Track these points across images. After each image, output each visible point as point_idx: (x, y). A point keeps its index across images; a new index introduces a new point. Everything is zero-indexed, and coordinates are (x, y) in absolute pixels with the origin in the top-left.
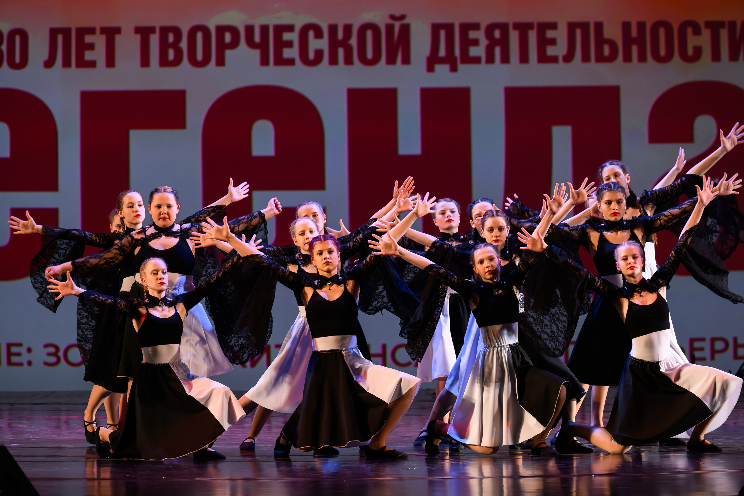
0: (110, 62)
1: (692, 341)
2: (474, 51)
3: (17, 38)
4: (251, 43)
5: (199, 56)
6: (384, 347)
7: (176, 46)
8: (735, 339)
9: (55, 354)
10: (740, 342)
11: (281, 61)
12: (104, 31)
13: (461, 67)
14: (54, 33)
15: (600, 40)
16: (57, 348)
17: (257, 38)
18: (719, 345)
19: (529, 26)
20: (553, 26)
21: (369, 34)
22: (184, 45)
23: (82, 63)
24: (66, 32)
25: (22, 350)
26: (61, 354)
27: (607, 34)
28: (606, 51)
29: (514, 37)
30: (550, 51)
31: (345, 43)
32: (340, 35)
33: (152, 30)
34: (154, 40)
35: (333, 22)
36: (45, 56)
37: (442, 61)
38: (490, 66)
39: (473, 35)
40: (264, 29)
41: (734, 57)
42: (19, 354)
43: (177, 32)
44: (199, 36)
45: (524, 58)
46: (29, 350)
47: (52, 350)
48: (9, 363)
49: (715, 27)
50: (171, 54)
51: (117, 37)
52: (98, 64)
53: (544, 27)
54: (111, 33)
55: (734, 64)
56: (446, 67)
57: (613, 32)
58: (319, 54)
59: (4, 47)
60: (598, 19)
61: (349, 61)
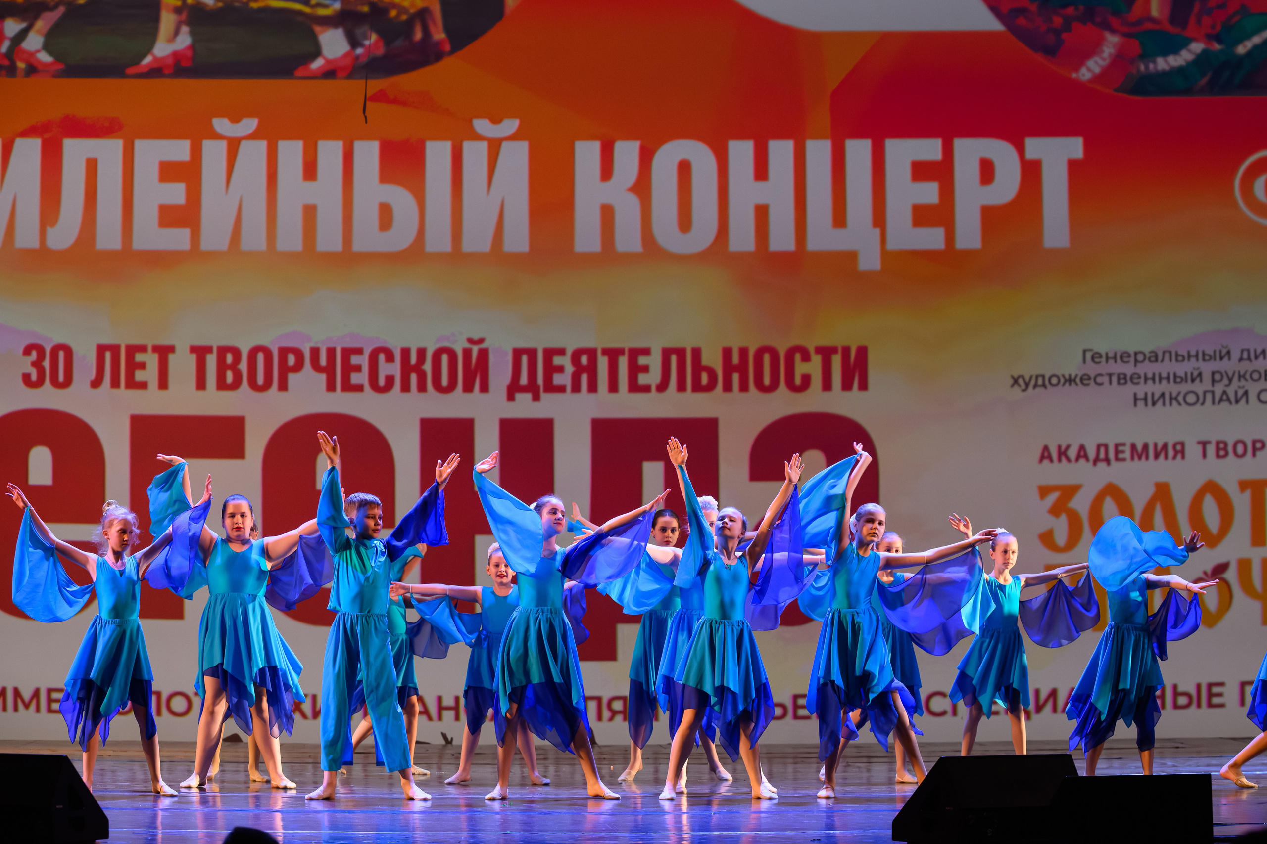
0: (163, 384)
1: (795, 697)
2: (558, 379)
3: (61, 354)
4: (316, 367)
5: (260, 380)
7: (234, 367)
11: (348, 387)
12: (157, 349)
13: (544, 396)
14: (101, 349)
15: (698, 368)
17: (323, 362)
19: (620, 352)
20: (646, 352)
21: (445, 358)
22: (243, 366)
23: (132, 384)
24: (115, 349)
27: (705, 361)
28: (705, 379)
29: (603, 363)
30: (643, 379)
31: (418, 369)
32: (413, 360)
33: (209, 349)
34: (211, 361)
35: (405, 345)
36: (93, 375)
37: (523, 389)
38: (576, 396)
39: (557, 361)
40: (331, 352)
41: (847, 386)
43: (236, 352)
44: (260, 357)
45: (613, 387)
49: (826, 353)
50: (229, 377)
51: (171, 357)
52: (150, 385)
53: (635, 353)
54: (164, 352)
55: (847, 394)
56: (528, 396)
57: (712, 359)
58: (390, 380)
59: (46, 364)
60: (696, 344)
61: (422, 388)
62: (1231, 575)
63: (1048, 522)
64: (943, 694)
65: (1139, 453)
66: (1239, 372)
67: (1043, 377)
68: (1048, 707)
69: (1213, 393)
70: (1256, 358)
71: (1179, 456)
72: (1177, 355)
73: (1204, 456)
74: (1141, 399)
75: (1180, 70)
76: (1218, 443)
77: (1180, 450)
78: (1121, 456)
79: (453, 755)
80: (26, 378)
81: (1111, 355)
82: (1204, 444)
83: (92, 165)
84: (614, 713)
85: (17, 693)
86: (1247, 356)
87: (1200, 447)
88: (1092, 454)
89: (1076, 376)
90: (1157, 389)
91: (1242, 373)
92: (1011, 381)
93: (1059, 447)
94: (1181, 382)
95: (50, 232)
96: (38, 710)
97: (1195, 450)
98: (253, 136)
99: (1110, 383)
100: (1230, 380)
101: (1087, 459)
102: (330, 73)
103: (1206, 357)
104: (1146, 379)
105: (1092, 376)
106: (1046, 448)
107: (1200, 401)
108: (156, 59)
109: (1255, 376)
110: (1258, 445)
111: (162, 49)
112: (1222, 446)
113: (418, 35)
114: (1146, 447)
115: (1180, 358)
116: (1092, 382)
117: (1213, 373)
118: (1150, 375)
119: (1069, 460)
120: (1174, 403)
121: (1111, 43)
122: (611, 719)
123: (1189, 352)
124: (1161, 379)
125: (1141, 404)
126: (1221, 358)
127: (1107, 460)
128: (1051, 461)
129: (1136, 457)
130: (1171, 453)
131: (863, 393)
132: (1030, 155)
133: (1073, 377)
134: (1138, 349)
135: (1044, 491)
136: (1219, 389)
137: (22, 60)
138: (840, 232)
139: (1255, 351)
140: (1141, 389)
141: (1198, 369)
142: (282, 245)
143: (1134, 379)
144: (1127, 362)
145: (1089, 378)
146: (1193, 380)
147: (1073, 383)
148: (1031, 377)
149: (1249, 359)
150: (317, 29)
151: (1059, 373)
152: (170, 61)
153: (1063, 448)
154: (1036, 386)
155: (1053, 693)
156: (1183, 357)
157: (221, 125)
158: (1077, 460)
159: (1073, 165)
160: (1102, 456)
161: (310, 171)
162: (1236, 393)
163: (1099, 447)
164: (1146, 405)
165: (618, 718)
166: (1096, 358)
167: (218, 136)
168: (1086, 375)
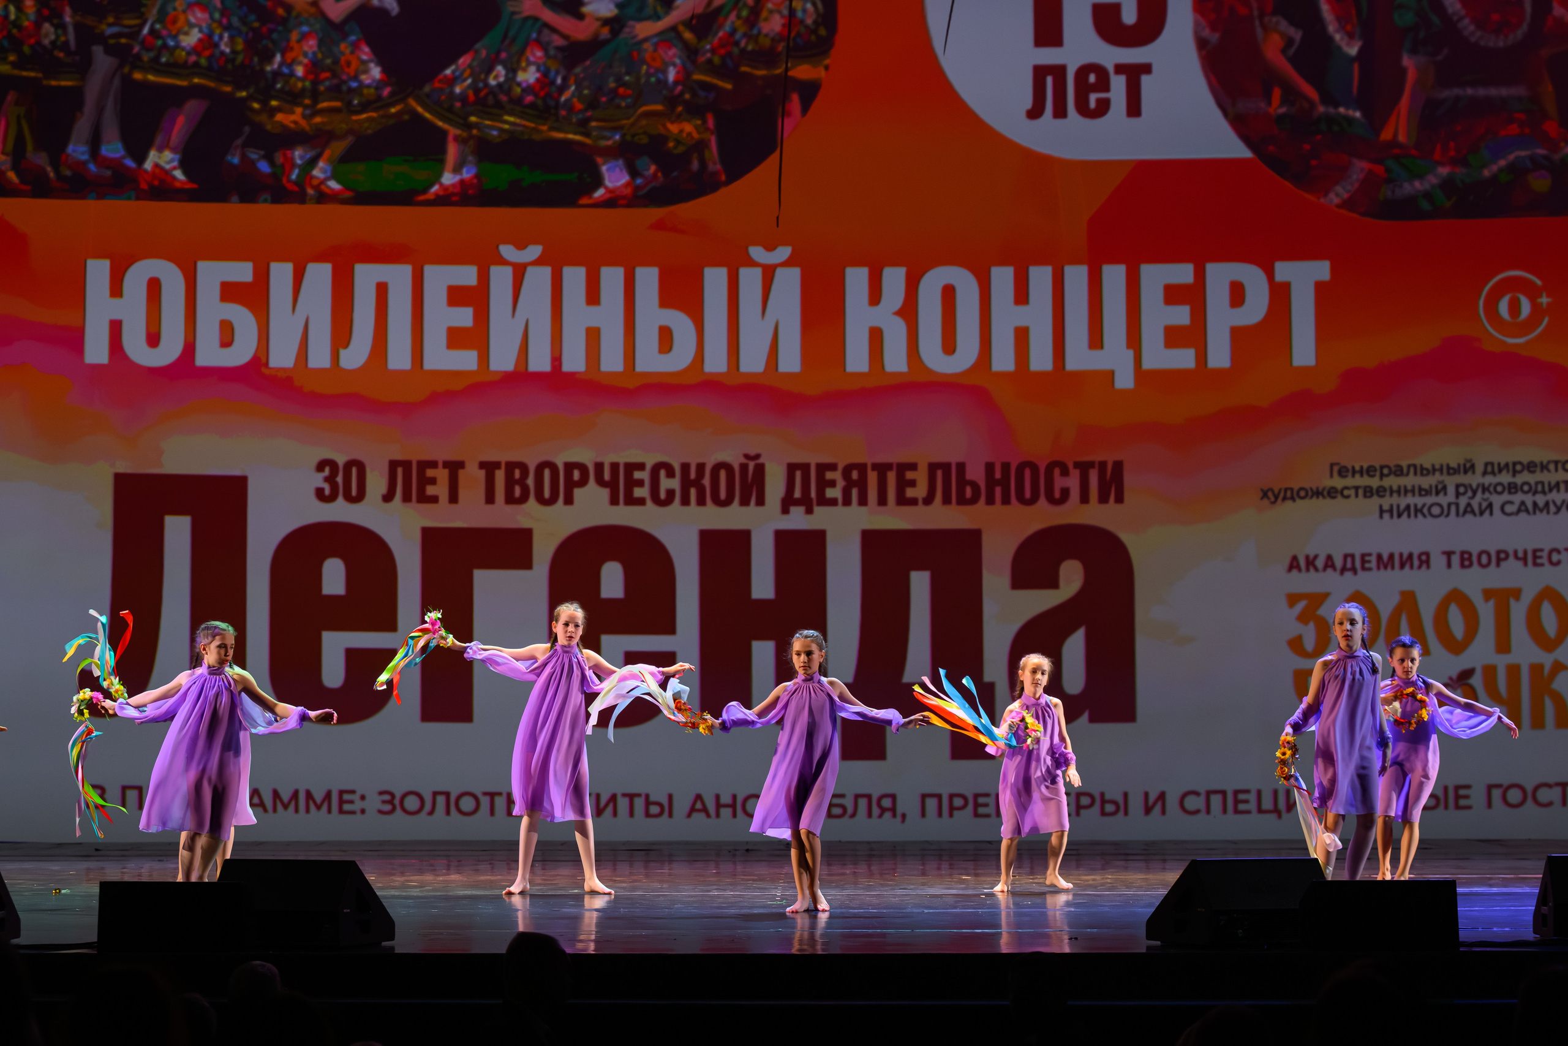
0: (453, 498)
2: (830, 493)
3: (354, 470)
4: (600, 482)
5: (547, 494)
6: (734, 797)
7: (522, 482)
8: (1102, 794)
9: (391, 802)
10: (1107, 797)
11: (632, 501)
12: (447, 464)
13: (816, 509)
14: (393, 465)
15: (962, 482)
16: (392, 795)
17: (607, 476)
18: (1084, 802)
19: (888, 466)
20: (913, 467)
21: (723, 474)
22: (530, 481)
23: (425, 499)
24: (406, 465)
25: (355, 797)
26: (397, 802)
27: (969, 476)
28: (968, 492)
29: (872, 477)
30: (910, 493)
31: (698, 483)
32: (693, 475)
33: (496, 465)
34: (500, 476)
35: (685, 460)
36: (383, 488)
37: (797, 503)
38: (846, 509)
39: (829, 475)
40: (614, 467)
41: (1103, 499)
42: (351, 802)
43: (524, 467)
44: (547, 473)
45: (882, 501)
46: (363, 798)
47: (387, 797)
48: (341, 811)
49: (1084, 468)
50: (517, 491)
51: (461, 472)
52: (441, 500)
53: (903, 468)
54: (454, 467)
55: (1104, 506)
56: (802, 509)
57: (976, 473)
58: (670, 494)
59: (339, 479)
60: (960, 460)
61: (701, 502)
62: (1476, 681)
63: (1298, 629)
64: (1197, 794)
65: (1386, 562)
66: (1483, 485)
67: (1292, 489)
69: (1457, 505)
70: (1500, 471)
71: (1424, 567)
72: (1422, 468)
73: (1449, 565)
74: (1386, 511)
75: (1428, 195)
76: (1462, 553)
77: (1425, 560)
78: (1367, 565)
79: (730, 852)
80: (320, 494)
81: (1357, 468)
82: (1449, 554)
83: (382, 290)
84: (883, 810)
85: (309, 795)
86: (1491, 469)
87: (1444, 559)
88: (1338, 562)
89: (1324, 489)
90: (1403, 502)
91: (1486, 485)
92: (1261, 494)
93: (1307, 557)
94: (1426, 495)
95: (343, 353)
96: (329, 811)
97: (1438, 561)
98: (538, 262)
99: (1357, 495)
100: (1475, 492)
101: (1335, 569)
102: (612, 201)
103: (1452, 471)
104: (1392, 492)
105: (1339, 487)
106: (1294, 559)
107: (1445, 513)
108: (445, 188)
109: (1499, 489)
110: (1502, 556)
111: (448, 179)
112: (1466, 556)
113: (695, 165)
114: (1391, 556)
115: (1425, 472)
116: (1339, 495)
117: (1458, 486)
118: (1395, 488)
119: (1316, 569)
120: (1419, 515)
121: (1359, 168)
122: (880, 816)
123: (1433, 466)
124: (1406, 491)
125: (1386, 516)
126: (1466, 472)
127: (1354, 570)
128: (1299, 571)
129: (1382, 567)
130: (1416, 563)
131: (1119, 506)
132: (1279, 277)
133: (1320, 489)
134: (1383, 463)
135: (1293, 599)
136: (1463, 501)
137: (313, 187)
138: (1096, 353)
139: (1499, 464)
140: (1386, 502)
141: (1442, 482)
142: (567, 367)
143: (1380, 492)
144: (1373, 476)
145: (1336, 491)
146: (1437, 493)
147: (1321, 498)
148: (1280, 491)
149: (1493, 473)
150: (599, 160)
151: (1307, 486)
152: (457, 189)
153: (1311, 557)
154: (1285, 499)
156: (1427, 469)
157: (507, 251)
158: (1326, 567)
159: (1319, 286)
160: (1349, 565)
161: (593, 296)
162: (1480, 505)
163: (1346, 556)
164: (1392, 516)
165: (887, 815)
166: (1343, 472)
167: (504, 262)
168: (1333, 488)
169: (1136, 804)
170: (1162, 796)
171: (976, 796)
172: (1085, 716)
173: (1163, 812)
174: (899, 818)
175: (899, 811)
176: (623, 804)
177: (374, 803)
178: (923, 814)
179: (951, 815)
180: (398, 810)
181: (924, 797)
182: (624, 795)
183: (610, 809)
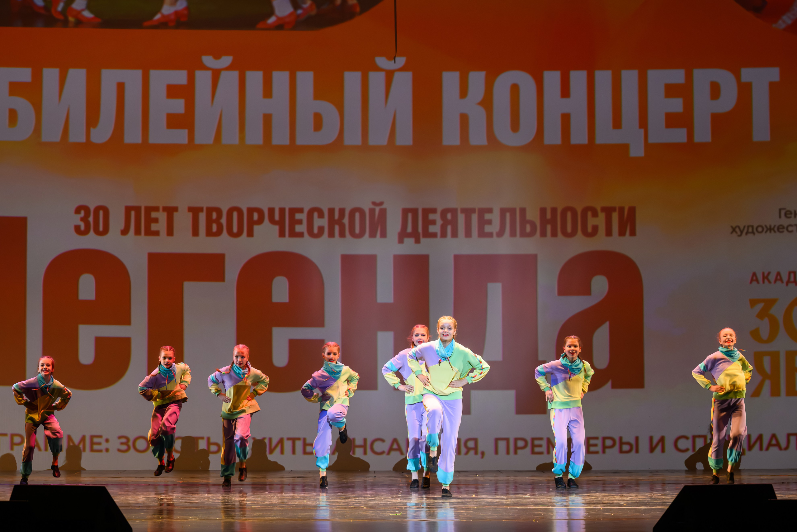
0: (170, 232)
2: (432, 229)
3: (101, 213)
4: (272, 221)
5: (235, 230)
6: (365, 440)
7: (218, 221)
8: (621, 438)
10: (624, 440)
11: (294, 234)
12: (165, 209)
13: (423, 240)
14: (128, 209)
15: (524, 221)
16: (128, 439)
17: (277, 217)
18: (608, 443)
19: (473, 210)
20: (490, 211)
22: (224, 221)
23: (149, 232)
24: (137, 209)
25: (102, 440)
26: (131, 443)
27: (529, 217)
28: (528, 229)
29: (461, 218)
30: (488, 229)
31: (340, 222)
32: (337, 216)
33: (201, 209)
34: (202, 217)
35: (331, 206)
36: (122, 226)
37: (409, 235)
38: (443, 240)
39: (431, 217)
40: (282, 211)
41: (622, 233)
42: (99, 444)
43: (219, 211)
44: (235, 214)
45: (468, 234)
47: (124, 440)
48: (92, 450)
49: (608, 211)
50: (214, 228)
51: (175, 214)
52: (161, 233)
53: (482, 212)
54: (171, 211)
55: (622, 238)
56: (412, 240)
58: (321, 229)
59: (91, 219)
60: (522, 206)
61: (342, 235)
63: (756, 323)
64: (686, 438)
67: (752, 227)
68: (757, 446)
80: (77, 229)
83: (121, 87)
84: (468, 449)
85: (69, 439)
88: (785, 279)
89: (775, 226)
92: (731, 230)
93: (763, 273)
95: (93, 131)
98: (229, 68)
101: (782, 282)
102: (280, 26)
105: (785, 226)
106: (754, 274)
108: (163, 16)
111: (167, 10)
116: (785, 230)
119: (769, 282)
122: (466, 453)
127: (795, 282)
128: (758, 283)
131: (633, 238)
132: (744, 79)
133: (772, 227)
135: (753, 303)
137: (72, 16)
138: (617, 131)
142: (250, 140)
145: (783, 228)
147: (772, 231)
148: (744, 227)
151: (763, 224)
152: (173, 17)
153: (766, 274)
154: (747, 233)
155: (760, 437)
157: (208, 60)
158: (775, 282)
159: (772, 85)
160: (792, 279)
161: (268, 92)
163: (790, 273)
165: (472, 452)
166: (788, 214)
167: (205, 68)
168: (781, 225)
169: (644, 445)
170: (662, 440)
171: (533, 439)
172: (609, 384)
173: (663, 451)
174: (479, 455)
175: (480, 449)
176: (288, 445)
177: (115, 444)
178: (496, 452)
179: (516, 453)
180: (132, 450)
181: (497, 440)
182: (288, 439)
183: (278, 449)
